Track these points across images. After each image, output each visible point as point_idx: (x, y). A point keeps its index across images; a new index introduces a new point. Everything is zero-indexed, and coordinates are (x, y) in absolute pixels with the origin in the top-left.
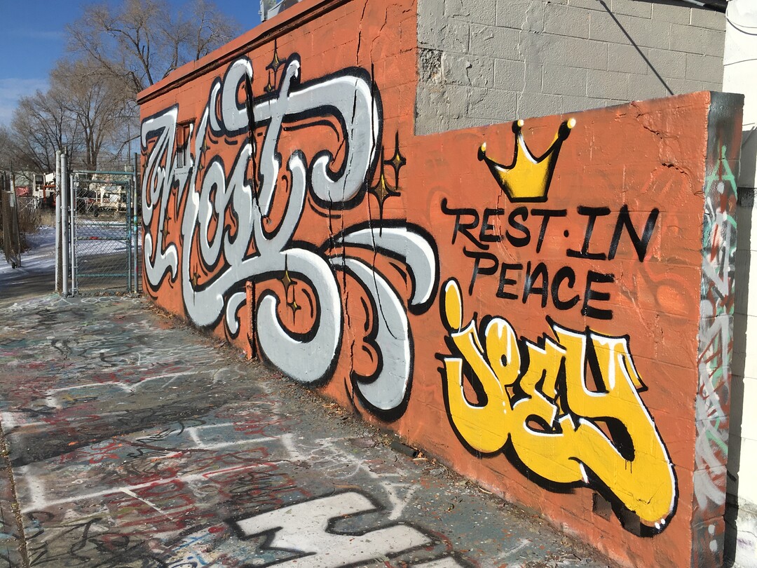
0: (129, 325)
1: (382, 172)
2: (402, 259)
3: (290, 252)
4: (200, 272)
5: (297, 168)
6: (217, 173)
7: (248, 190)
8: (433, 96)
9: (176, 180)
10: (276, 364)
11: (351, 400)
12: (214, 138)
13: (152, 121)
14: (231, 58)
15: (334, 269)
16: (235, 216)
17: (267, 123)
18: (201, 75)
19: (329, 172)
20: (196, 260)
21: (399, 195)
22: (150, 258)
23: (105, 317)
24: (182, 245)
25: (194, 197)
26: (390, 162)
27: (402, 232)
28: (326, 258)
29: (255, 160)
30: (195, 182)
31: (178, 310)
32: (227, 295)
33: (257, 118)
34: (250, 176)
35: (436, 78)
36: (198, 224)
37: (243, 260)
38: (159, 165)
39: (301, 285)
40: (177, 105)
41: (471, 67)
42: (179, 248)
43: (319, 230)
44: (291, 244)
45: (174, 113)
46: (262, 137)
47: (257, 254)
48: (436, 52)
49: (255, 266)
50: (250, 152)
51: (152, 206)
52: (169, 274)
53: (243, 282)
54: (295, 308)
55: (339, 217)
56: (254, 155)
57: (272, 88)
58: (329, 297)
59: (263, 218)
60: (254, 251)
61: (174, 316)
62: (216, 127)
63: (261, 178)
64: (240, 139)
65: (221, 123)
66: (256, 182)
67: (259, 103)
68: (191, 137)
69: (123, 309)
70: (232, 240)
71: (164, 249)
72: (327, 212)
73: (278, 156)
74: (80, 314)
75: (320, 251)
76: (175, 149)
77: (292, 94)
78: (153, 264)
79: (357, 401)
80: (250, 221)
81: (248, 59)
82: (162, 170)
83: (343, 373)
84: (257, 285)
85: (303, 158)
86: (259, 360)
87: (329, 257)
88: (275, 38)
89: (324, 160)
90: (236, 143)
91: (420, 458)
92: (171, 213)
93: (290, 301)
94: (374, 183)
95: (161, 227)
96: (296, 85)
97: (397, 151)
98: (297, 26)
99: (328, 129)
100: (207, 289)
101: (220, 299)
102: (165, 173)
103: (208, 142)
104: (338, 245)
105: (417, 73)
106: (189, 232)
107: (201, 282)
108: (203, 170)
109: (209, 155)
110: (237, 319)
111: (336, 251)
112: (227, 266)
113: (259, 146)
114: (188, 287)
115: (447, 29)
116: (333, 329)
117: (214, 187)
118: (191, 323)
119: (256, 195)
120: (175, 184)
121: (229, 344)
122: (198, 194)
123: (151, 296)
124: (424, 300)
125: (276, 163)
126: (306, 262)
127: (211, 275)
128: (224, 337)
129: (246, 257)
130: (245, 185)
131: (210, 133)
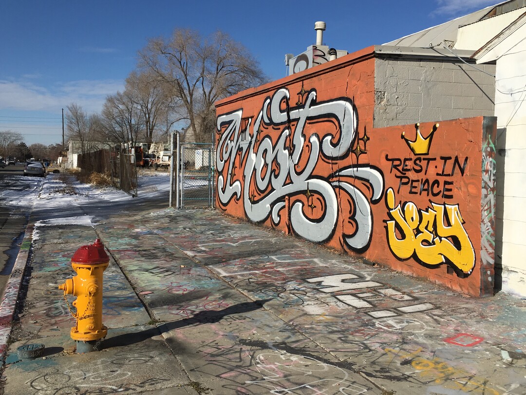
0: (217, 222)
1: (358, 143)
2: (368, 181)
3: (309, 181)
4: (256, 194)
5: (315, 142)
6: (267, 143)
7: (286, 152)
8: (381, 111)
9: (240, 147)
10: (302, 235)
11: (343, 247)
12: (266, 126)
13: (225, 116)
14: (278, 88)
15: (334, 187)
16: (278, 165)
17: (298, 120)
18: (258, 95)
19: (331, 143)
20: (253, 187)
21: (366, 153)
22: (222, 189)
23: (201, 219)
24: (244, 181)
25: (252, 156)
26: (362, 139)
27: (368, 169)
28: (330, 183)
29: (291, 137)
30: (253, 149)
31: (241, 215)
32: (273, 205)
33: (291, 118)
34: (287, 145)
35: (383, 103)
36: (255, 169)
37: (283, 186)
38: (229, 139)
39: (316, 196)
40: (242, 109)
41: (398, 98)
42: (242, 182)
43: (326, 169)
44: (311, 177)
45: (240, 113)
46: (295, 127)
47: (292, 182)
48: (382, 92)
49: (290, 189)
50: (288, 134)
51: (224, 161)
52: (235, 196)
53: (284, 197)
54: (312, 207)
55: (337, 163)
56: (290, 135)
57: (301, 103)
58: (331, 200)
59: (295, 165)
60: (290, 181)
61: (238, 218)
62: (267, 121)
63: (294, 146)
64: (282, 127)
65: (270, 119)
66: (291, 148)
67: (293, 110)
68: (250, 125)
69: (209, 215)
70: (276, 177)
71: (232, 183)
72: (330, 161)
73: (304, 135)
74: (188, 218)
75: (327, 180)
76: (240, 131)
77: (312, 107)
78: (224, 192)
79: (345, 247)
80: (288, 167)
81: (287, 89)
82: (231, 142)
83: (339, 234)
84: (291, 198)
85: (318, 137)
86: (292, 235)
87: (331, 182)
88: (303, 80)
89: (329, 138)
90: (279, 129)
91: (376, 266)
92: (237, 164)
93: (310, 204)
94: (354, 148)
95: (230, 172)
96: (314, 103)
97: (365, 134)
98: (315, 76)
99: (331, 124)
100: (260, 202)
101: (268, 207)
102: (233, 144)
103: (262, 127)
104: (336, 176)
105: (375, 102)
106: (249, 173)
107: (256, 199)
108: (259, 142)
109: (262, 135)
110: (279, 215)
111: (335, 179)
112: (273, 190)
113: (293, 131)
114: (248, 202)
115: (388, 82)
116: (334, 215)
117: (266, 151)
118: (249, 221)
119: (291, 154)
120: (240, 149)
121: (273, 229)
122: (255, 154)
123: (222, 209)
124: (378, 198)
125: (302, 139)
126: (319, 185)
127: (262, 195)
128: (270, 225)
129: (285, 185)
130: (285, 149)
131: (263, 124)
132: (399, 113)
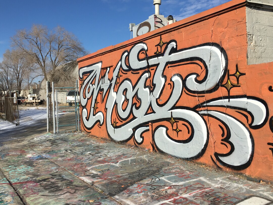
0: (88, 143)
1: (229, 79)
2: (245, 110)
3: (173, 111)
4: (117, 121)
5: (177, 80)
6: (127, 84)
7: (147, 89)
8: (252, 51)
9: (102, 88)
10: (167, 153)
11: (215, 163)
12: (125, 72)
13: (86, 68)
14: (135, 43)
15: (202, 116)
16: (139, 100)
17: (157, 65)
18: (116, 50)
19: (196, 80)
20: (115, 116)
21: (240, 86)
22: (86, 118)
23: (74, 140)
24: (106, 112)
25: (113, 94)
26: (234, 75)
27: (245, 100)
29: (152, 77)
30: (114, 89)
31: (105, 136)
32: (135, 129)
33: (150, 64)
34: (148, 84)
35: (252, 44)
36: (116, 104)
37: (144, 115)
38: (91, 83)
39: (181, 122)
40: (101, 62)
41: (261, 40)
42: (105, 113)
43: (193, 101)
44: (174, 107)
45: (100, 65)
46: (154, 71)
47: (154, 112)
48: (252, 35)
49: (152, 117)
50: (148, 76)
51: (87, 99)
52: (99, 123)
53: (148, 123)
54: (177, 131)
55: (204, 96)
56: (150, 77)
57: (159, 53)
58: (199, 125)
59: (157, 99)
60: (152, 111)
61: (102, 138)
62: (125, 68)
63: (154, 85)
64: (141, 72)
65: (129, 67)
66: (152, 87)
67: (152, 58)
68: (108, 72)
69: (78, 137)
70: (137, 108)
71: (95, 114)
72: (196, 95)
73: (164, 76)
74: (65, 140)
75: (194, 109)
76: (101, 77)
77: (173, 54)
78: (88, 120)
79: (218, 164)
80: (149, 101)
81: (144, 43)
82: (92, 85)
83: (210, 152)
84: (153, 124)
85: (181, 76)
86: (156, 151)
87: (198, 111)
88: (161, 35)
89: (194, 76)
90: (139, 73)
91: (261, 182)
92: (99, 100)
93: (175, 128)
94: (224, 83)
95: (93, 106)
96: (174, 51)
97: (237, 70)
98: (174, 30)
99: (195, 65)
100: (122, 127)
101: (131, 130)
102: (95, 87)
103: (121, 73)
104: (204, 107)
105: (247, 43)
106: (110, 106)
107: (118, 125)
108: (118, 85)
109: (122, 78)
110: (141, 136)
111: (202, 109)
112: (134, 118)
113: (152, 74)
114: (110, 127)
115: (254, 27)
117: (126, 90)
118: (112, 140)
119: (151, 91)
120: (101, 90)
121: (137, 146)
122: (115, 93)
123: (87, 132)
124: (260, 124)
125: (163, 80)
126: (184, 114)
127: (124, 122)
128: (133, 144)
129: (146, 114)
130: (145, 87)
131: (123, 71)
132: (263, 53)
